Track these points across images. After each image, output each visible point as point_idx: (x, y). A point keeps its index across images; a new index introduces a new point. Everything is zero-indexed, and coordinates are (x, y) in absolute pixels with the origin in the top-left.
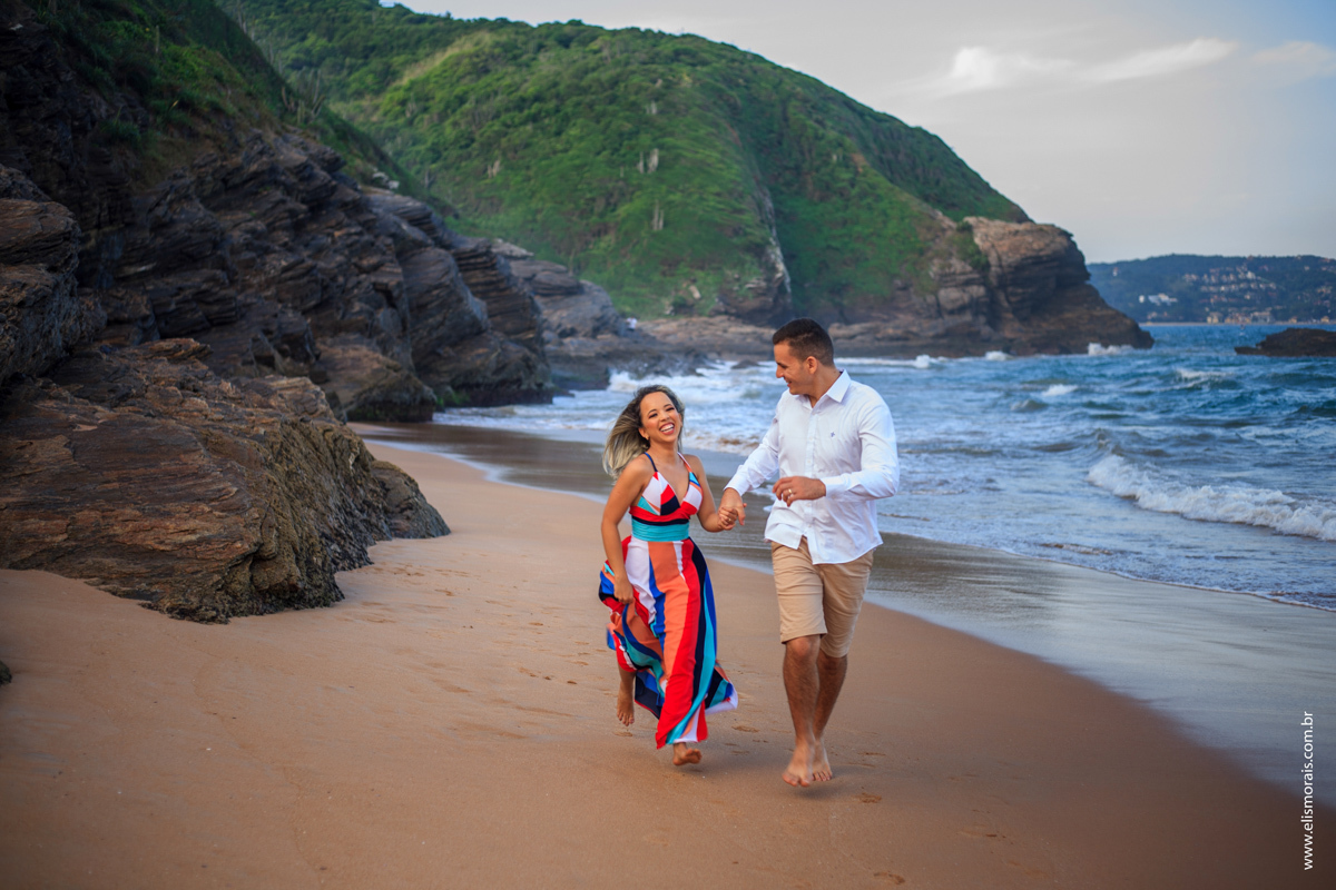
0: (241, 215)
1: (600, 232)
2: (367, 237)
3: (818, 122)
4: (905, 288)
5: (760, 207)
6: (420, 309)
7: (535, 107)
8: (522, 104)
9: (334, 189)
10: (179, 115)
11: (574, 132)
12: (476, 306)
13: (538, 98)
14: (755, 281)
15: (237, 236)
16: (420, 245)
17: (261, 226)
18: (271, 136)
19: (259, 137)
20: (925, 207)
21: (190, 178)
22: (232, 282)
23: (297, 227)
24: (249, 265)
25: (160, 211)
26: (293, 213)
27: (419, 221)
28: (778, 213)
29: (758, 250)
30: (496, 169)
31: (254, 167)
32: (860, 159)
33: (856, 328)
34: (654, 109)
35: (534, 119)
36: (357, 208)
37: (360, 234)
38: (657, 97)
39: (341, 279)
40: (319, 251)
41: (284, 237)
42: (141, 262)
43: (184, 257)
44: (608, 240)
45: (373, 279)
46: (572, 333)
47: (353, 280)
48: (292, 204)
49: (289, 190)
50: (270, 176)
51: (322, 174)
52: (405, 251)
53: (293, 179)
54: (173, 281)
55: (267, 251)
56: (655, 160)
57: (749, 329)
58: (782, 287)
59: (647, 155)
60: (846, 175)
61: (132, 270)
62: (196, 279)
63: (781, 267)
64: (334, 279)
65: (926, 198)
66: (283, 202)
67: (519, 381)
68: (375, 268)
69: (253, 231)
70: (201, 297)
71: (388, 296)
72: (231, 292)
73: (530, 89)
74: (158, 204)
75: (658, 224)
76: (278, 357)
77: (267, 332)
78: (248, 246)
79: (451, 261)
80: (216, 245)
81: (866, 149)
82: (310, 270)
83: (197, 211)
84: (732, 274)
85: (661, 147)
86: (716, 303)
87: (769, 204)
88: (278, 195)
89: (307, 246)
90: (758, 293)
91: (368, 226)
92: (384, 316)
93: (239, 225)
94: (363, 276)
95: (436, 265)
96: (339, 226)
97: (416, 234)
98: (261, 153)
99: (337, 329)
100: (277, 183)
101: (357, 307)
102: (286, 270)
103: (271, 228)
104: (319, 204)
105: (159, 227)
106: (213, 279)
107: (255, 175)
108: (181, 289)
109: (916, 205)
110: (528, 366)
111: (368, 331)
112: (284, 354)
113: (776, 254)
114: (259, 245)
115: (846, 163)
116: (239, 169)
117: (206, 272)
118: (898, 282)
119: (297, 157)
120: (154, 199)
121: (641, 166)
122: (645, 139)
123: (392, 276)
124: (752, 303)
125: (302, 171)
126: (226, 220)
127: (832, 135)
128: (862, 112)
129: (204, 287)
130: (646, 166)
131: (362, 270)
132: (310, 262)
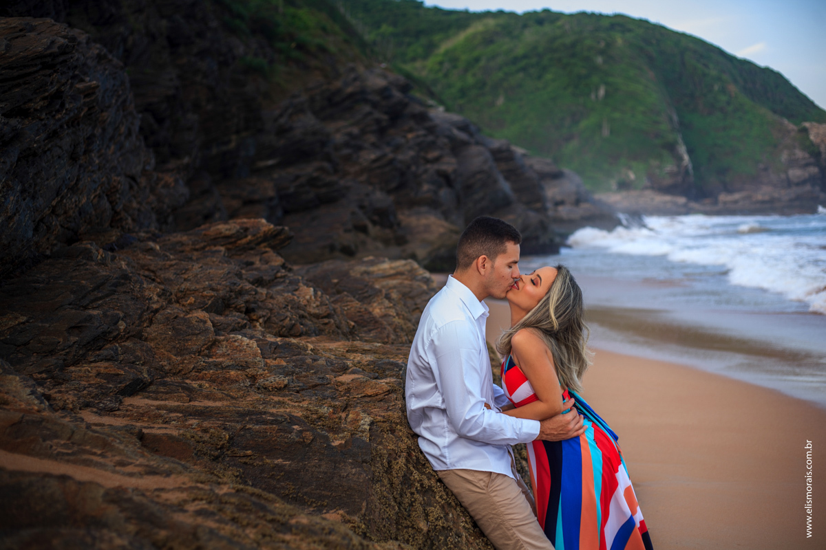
0: (341, 124)
1: (569, 138)
2: (430, 138)
3: (706, 66)
4: (766, 169)
5: (671, 120)
6: (468, 188)
7: (523, 63)
8: (515, 60)
9: (405, 105)
10: (295, 54)
11: (549, 76)
12: (505, 186)
13: (525, 56)
14: (670, 167)
15: (339, 138)
16: (465, 144)
17: (355, 130)
18: (361, 69)
19: (353, 70)
20: (776, 117)
21: (304, 98)
22: (336, 171)
23: (382, 131)
24: (347, 158)
25: (282, 121)
26: (378, 121)
27: (464, 128)
28: (681, 123)
29: (671, 147)
30: (501, 101)
31: (350, 90)
32: (733, 88)
33: (737, 196)
34: (599, 60)
35: (524, 69)
36: (422, 118)
37: (425, 136)
38: (602, 52)
39: (413, 168)
40: (397, 148)
41: (372, 138)
42: (269, 157)
43: (299, 153)
44: (574, 144)
45: (436, 167)
46: (561, 203)
47: (422, 169)
48: (377, 115)
49: (375, 105)
50: (360, 96)
51: (397, 95)
52: (457, 147)
53: (376, 98)
54: (292, 171)
55: (359, 148)
56: (602, 92)
57: (667, 198)
58: (687, 172)
59: (597, 89)
60: (723, 98)
61: (262, 164)
62: (309, 169)
63: (686, 157)
64: (409, 167)
65: (775, 112)
66: (370, 114)
67: (537, 238)
68: (437, 160)
69: (350, 135)
70: (313, 182)
71: (446, 179)
72: (334, 178)
73: (520, 51)
74: (281, 116)
75: (606, 132)
76: (370, 226)
77: (362, 207)
78: (347, 145)
79: (488, 154)
80: (323, 144)
81: (735, 81)
82: (391, 162)
83: (308, 121)
84: (654, 162)
85: (606, 84)
86: (645, 182)
87: (675, 118)
88: (367, 108)
89: (388, 144)
90: (672, 174)
91: (431, 130)
92: (444, 193)
93: (339, 130)
94: (429, 166)
95: (477, 158)
96: (411, 130)
97: (462, 136)
98: (355, 79)
99: (413, 204)
100: (366, 101)
101: (426, 187)
102: (374, 161)
103: (363, 132)
104: (396, 115)
105: (282, 131)
106: (321, 169)
107: (351, 95)
108: (297, 177)
109: (770, 116)
110: (543, 226)
111: (434, 204)
112: (374, 223)
113: (682, 149)
114: (355, 144)
115: (723, 90)
116: (339, 91)
117: (316, 164)
118: (761, 166)
119: (380, 82)
120: (277, 112)
121: (593, 96)
122: (595, 79)
123: (449, 165)
124: (668, 181)
125: (384, 92)
126: (330, 127)
127: (714, 73)
128: (731, 59)
129: (315, 174)
130: (597, 97)
131: (428, 161)
132: (391, 156)
